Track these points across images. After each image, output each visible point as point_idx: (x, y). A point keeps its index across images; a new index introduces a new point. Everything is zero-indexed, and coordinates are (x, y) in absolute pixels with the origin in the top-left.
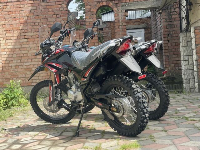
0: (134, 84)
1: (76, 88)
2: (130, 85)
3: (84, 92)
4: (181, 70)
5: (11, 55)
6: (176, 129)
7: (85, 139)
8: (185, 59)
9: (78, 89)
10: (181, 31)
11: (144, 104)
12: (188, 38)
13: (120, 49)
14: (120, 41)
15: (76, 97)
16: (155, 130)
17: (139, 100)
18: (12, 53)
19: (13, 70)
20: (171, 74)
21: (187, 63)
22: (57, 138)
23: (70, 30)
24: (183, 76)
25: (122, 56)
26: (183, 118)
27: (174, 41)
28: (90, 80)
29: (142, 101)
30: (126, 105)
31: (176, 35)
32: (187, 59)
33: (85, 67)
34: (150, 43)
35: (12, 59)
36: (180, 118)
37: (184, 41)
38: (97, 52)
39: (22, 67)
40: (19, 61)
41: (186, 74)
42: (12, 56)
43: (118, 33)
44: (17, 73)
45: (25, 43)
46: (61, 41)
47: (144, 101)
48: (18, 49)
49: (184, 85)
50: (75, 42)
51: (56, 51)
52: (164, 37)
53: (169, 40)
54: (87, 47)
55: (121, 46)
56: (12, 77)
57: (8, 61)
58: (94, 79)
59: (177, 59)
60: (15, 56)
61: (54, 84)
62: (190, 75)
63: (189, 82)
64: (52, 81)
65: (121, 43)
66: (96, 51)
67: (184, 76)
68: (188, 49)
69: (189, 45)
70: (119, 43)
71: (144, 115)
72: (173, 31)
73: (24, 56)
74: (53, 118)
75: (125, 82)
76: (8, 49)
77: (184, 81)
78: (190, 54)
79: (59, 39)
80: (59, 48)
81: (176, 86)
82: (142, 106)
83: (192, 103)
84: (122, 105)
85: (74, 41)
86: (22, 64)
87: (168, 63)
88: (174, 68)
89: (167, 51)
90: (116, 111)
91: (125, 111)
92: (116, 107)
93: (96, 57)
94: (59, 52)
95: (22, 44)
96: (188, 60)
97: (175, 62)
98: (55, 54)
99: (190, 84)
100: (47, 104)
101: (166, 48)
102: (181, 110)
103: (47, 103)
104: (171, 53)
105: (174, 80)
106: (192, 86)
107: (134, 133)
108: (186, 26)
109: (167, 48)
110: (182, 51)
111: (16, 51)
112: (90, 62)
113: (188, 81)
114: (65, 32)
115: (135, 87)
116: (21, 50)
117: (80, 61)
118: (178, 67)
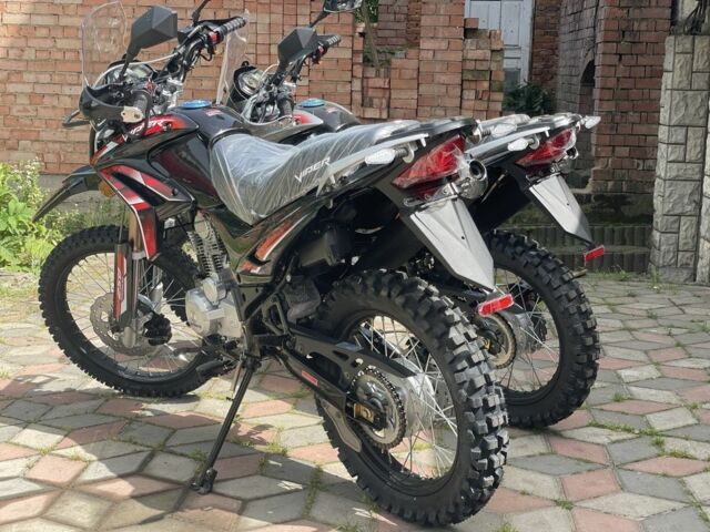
0: (457, 323)
1: (219, 289)
2: (439, 330)
3: (249, 313)
4: (651, 170)
5: (18, 52)
6: (609, 499)
7: (236, 516)
8: (673, 140)
9: (227, 291)
10: (673, 21)
11: (489, 415)
12: (696, 57)
13: (412, 175)
14: (418, 142)
15: (217, 324)
16: (524, 493)
17: (473, 398)
18: (21, 43)
19: (21, 108)
20: (614, 185)
21: (677, 153)
22: (124, 488)
23: (218, 29)
24: (657, 202)
25: (418, 202)
26: (641, 434)
27: (642, 61)
28: (278, 272)
29: (485, 401)
30: (418, 402)
31: (651, 37)
32: (680, 138)
33: (263, 216)
34: (546, 129)
35: (21, 66)
36: (629, 431)
37: (681, 67)
38: (315, 167)
39: (56, 103)
40: (45, 78)
41: (670, 194)
42: (21, 56)
43: (432, 7)
44: (37, 123)
45: (71, 11)
46: (178, 76)
47: (491, 405)
48: (44, 32)
49: (656, 235)
50: (246, 68)
51: (152, 123)
52: (605, 42)
53: (621, 55)
54: (288, 105)
55: (420, 161)
56: (16, 134)
57: (5, 73)
58: (292, 274)
59: (643, 129)
60: (29, 54)
61: (135, 249)
62: (686, 201)
63: (677, 225)
64: (130, 238)
65: (421, 152)
66: (313, 162)
67: (663, 202)
68: (689, 101)
69: (695, 86)
70: (412, 151)
71: (486, 461)
72: (643, 19)
73: (64, 61)
74: (130, 373)
75: (423, 312)
76: (6, 25)
77: (658, 219)
78: (695, 123)
79: (172, 66)
80: (165, 108)
81: (626, 235)
82: (482, 424)
83: (683, 346)
84: (400, 402)
85: (239, 66)
86: (57, 89)
87: (607, 140)
88: (627, 163)
89: (608, 94)
90: (372, 420)
91: (411, 424)
92: (374, 403)
93: (309, 188)
94: (163, 132)
95: (60, 12)
96: (685, 144)
97: (633, 140)
98: (143, 136)
99: (678, 233)
100: (106, 320)
101: (609, 85)
102: (637, 383)
103: (105, 317)
104: (626, 105)
105: (623, 208)
106: (685, 244)
107: (437, 518)
108: (696, 10)
109: (612, 82)
110: (667, 107)
111: (35, 38)
112: (284, 203)
113: (674, 222)
114: (197, 36)
115: (463, 339)
116: (53, 34)
117: (243, 184)
118: (644, 160)
